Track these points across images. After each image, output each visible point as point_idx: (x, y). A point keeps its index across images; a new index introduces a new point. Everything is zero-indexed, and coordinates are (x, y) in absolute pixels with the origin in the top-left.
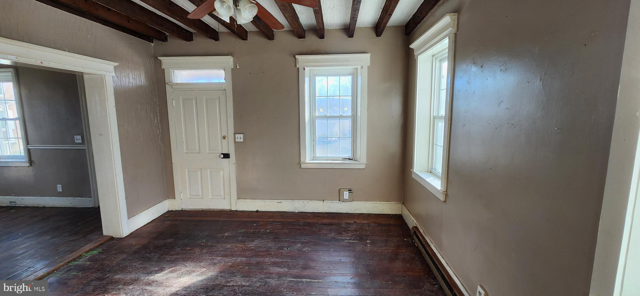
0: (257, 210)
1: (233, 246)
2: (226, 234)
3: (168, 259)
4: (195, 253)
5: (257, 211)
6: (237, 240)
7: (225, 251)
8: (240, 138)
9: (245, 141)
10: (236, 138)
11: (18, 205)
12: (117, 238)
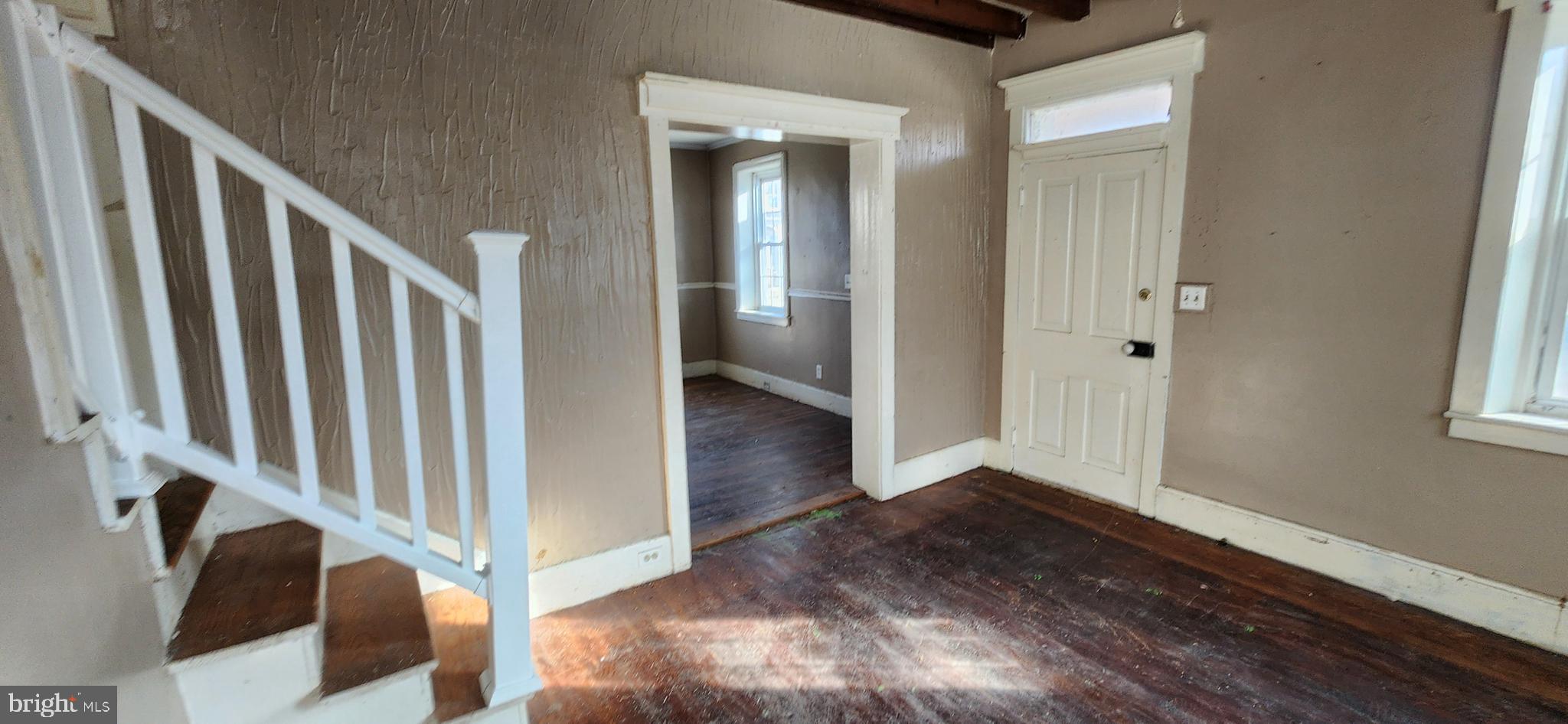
0: (1224, 539)
1: (1115, 628)
2: (1104, 582)
3: (944, 591)
4: (1006, 603)
5: (1223, 543)
6: (1131, 616)
7: (1086, 635)
8: (1195, 298)
9: (1211, 311)
10: (1183, 297)
11: (771, 391)
12: (872, 499)
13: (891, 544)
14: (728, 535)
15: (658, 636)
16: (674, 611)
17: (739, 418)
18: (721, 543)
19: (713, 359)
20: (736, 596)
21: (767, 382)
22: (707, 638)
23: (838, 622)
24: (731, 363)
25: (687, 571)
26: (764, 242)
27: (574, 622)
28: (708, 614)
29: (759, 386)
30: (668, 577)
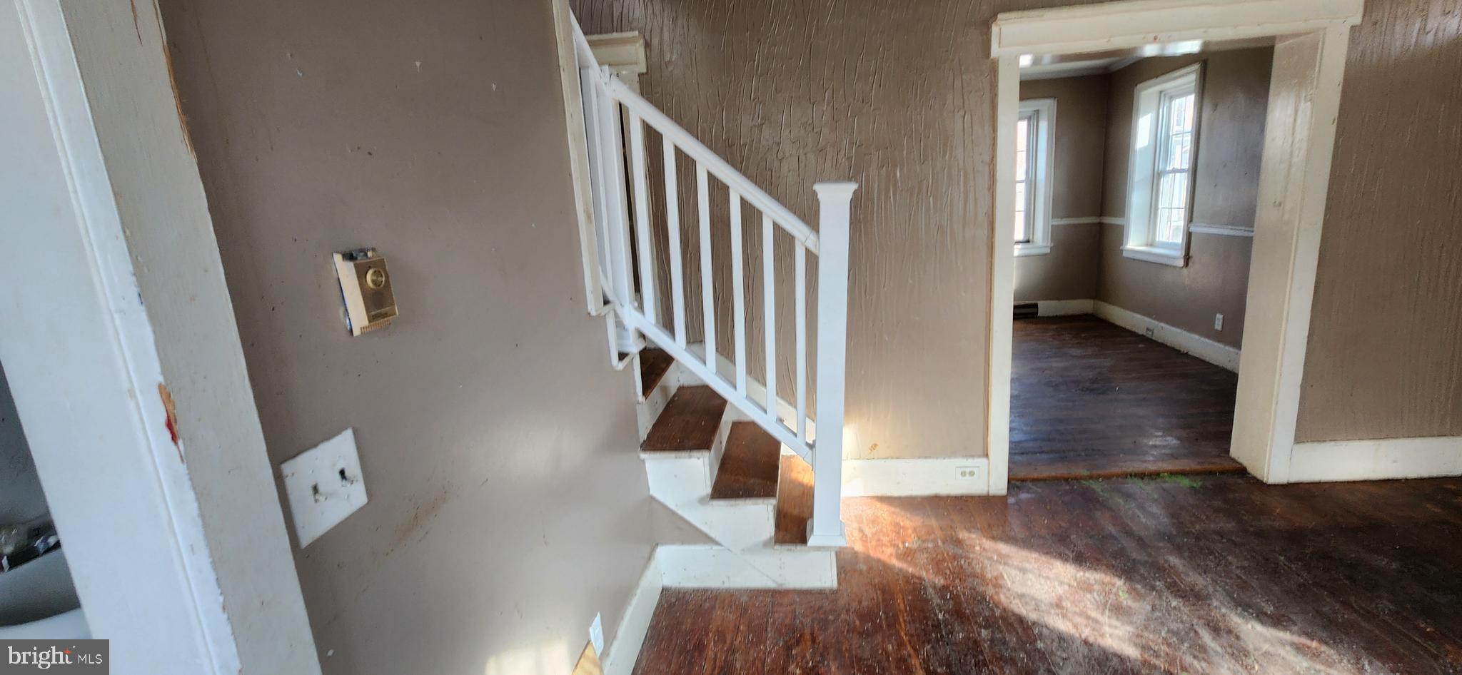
11: (1154, 338)
12: (1254, 478)
13: (1260, 534)
14: (1053, 474)
15: (959, 543)
16: (979, 526)
17: (1106, 363)
18: (1044, 480)
19: (1090, 298)
20: (1044, 532)
21: (1151, 327)
22: (1003, 559)
23: (1154, 593)
24: (1110, 303)
25: (1003, 496)
26: (1168, 169)
27: (893, 509)
28: (1010, 540)
29: (1141, 331)
30: (983, 497)
